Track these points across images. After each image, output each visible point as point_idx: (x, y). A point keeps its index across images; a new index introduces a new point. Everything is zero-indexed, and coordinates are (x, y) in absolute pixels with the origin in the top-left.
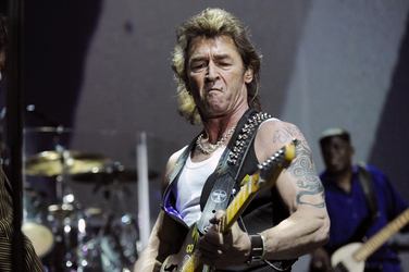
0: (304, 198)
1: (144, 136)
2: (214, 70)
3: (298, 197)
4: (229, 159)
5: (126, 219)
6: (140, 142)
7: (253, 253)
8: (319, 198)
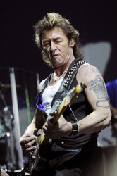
0: (99, 104)
1: (13, 69)
2: (54, 46)
3: (97, 103)
4: (64, 84)
5: (6, 109)
6: (11, 72)
7: (73, 132)
8: (107, 104)
